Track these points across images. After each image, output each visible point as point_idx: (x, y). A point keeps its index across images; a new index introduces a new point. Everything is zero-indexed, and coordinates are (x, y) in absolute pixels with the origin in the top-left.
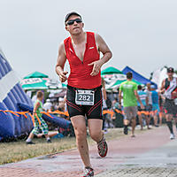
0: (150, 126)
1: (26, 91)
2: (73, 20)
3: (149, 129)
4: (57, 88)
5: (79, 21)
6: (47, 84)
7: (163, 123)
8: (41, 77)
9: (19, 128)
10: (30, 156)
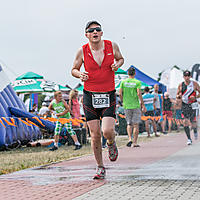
0: (158, 133)
1: (18, 94)
2: (93, 28)
3: (157, 136)
4: (54, 90)
5: (99, 30)
6: (42, 86)
7: (172, 129)
8: (35, 78)
9: (10, 135)
10: (23, 167)
